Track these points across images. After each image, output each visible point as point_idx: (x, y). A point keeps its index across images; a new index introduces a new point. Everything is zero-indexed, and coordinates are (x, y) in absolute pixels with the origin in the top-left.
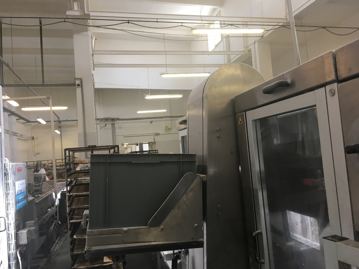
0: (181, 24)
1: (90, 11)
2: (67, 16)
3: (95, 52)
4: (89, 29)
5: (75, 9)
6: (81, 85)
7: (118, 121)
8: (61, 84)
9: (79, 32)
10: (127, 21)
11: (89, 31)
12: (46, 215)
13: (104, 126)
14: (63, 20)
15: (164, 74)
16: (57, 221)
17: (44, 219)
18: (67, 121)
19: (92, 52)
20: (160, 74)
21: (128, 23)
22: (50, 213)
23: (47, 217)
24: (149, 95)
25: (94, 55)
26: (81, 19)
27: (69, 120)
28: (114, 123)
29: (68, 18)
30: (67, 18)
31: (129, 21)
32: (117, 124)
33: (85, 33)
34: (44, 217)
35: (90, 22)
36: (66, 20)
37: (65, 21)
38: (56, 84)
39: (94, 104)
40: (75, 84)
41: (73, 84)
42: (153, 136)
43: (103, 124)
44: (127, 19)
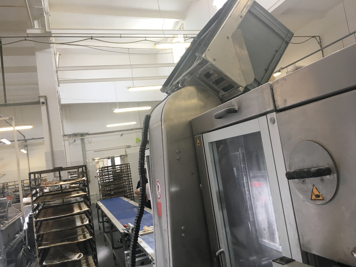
0: (144, 39)
1: (51, 29)
2: (28, 35)
3: (59, 69)
4: (52, 46)
5: (36, 27)
6: (45, 103)
7: (87, 136)
8: (25, 103)
9: (41, 49)
10: (91, 38)
11: (52, 48)
12: (14, 241)
13: (73, 142)
14: (24, 39)
15: (131, 87)
16: (26, 246)
17: (11, 246)
18: (33, 139)
19: (56, 69)
20: (127, 87)
21: (92, 39)
22: (19, 239)
23: (14, 244)
24: (117, 109)
25: (58, 72)
26: (43, 37)
27: (35, 138)
28: (84, 139)
29: (29, 37)
30: (27, 37)
31: (92, 37)
32: (87, 139)
33: (48, 50)
34: (12, 244)
35: (53, 40)
36: (27, 38)
37: (26, 40)
38: (19, 103)
39: (60, 121)
40: (40, 102)
41: (37, 102)
42: (124, 149)
43: (72, 140)
44: (90, 35)
